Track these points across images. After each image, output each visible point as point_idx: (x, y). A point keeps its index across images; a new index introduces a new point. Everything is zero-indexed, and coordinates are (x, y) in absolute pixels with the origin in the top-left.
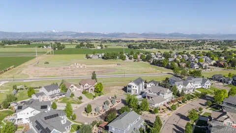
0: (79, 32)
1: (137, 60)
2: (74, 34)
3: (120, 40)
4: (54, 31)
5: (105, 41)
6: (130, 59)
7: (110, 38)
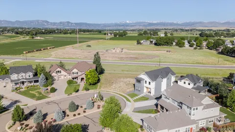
0: (151, 22)
1: (199, 48)
2: (146, 24)
3: (194, 29)
4: (128, 22)
5: (176, 30)
6: (191, 46)
7: (183, 28)
